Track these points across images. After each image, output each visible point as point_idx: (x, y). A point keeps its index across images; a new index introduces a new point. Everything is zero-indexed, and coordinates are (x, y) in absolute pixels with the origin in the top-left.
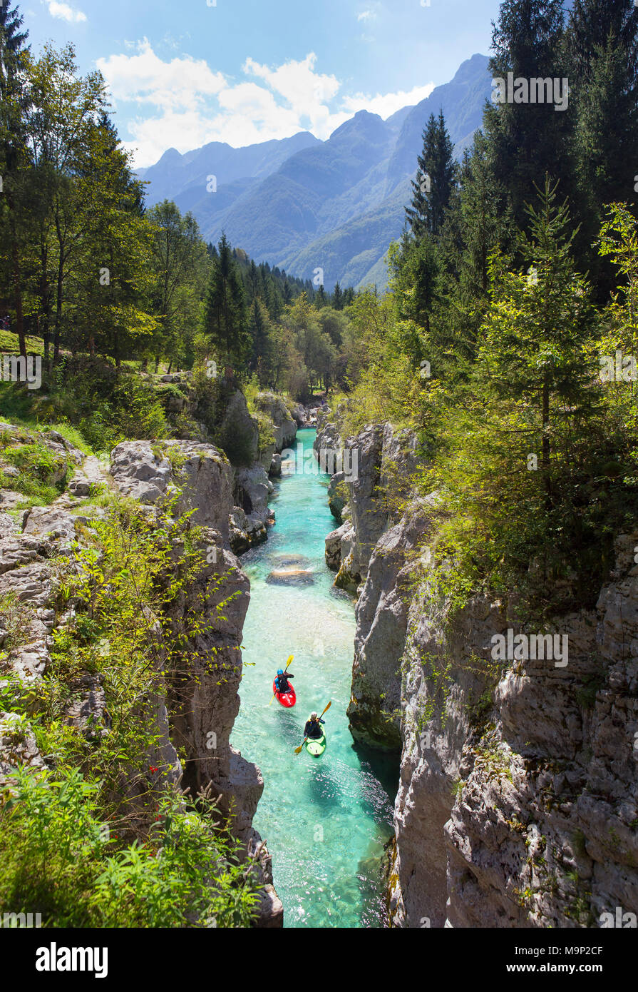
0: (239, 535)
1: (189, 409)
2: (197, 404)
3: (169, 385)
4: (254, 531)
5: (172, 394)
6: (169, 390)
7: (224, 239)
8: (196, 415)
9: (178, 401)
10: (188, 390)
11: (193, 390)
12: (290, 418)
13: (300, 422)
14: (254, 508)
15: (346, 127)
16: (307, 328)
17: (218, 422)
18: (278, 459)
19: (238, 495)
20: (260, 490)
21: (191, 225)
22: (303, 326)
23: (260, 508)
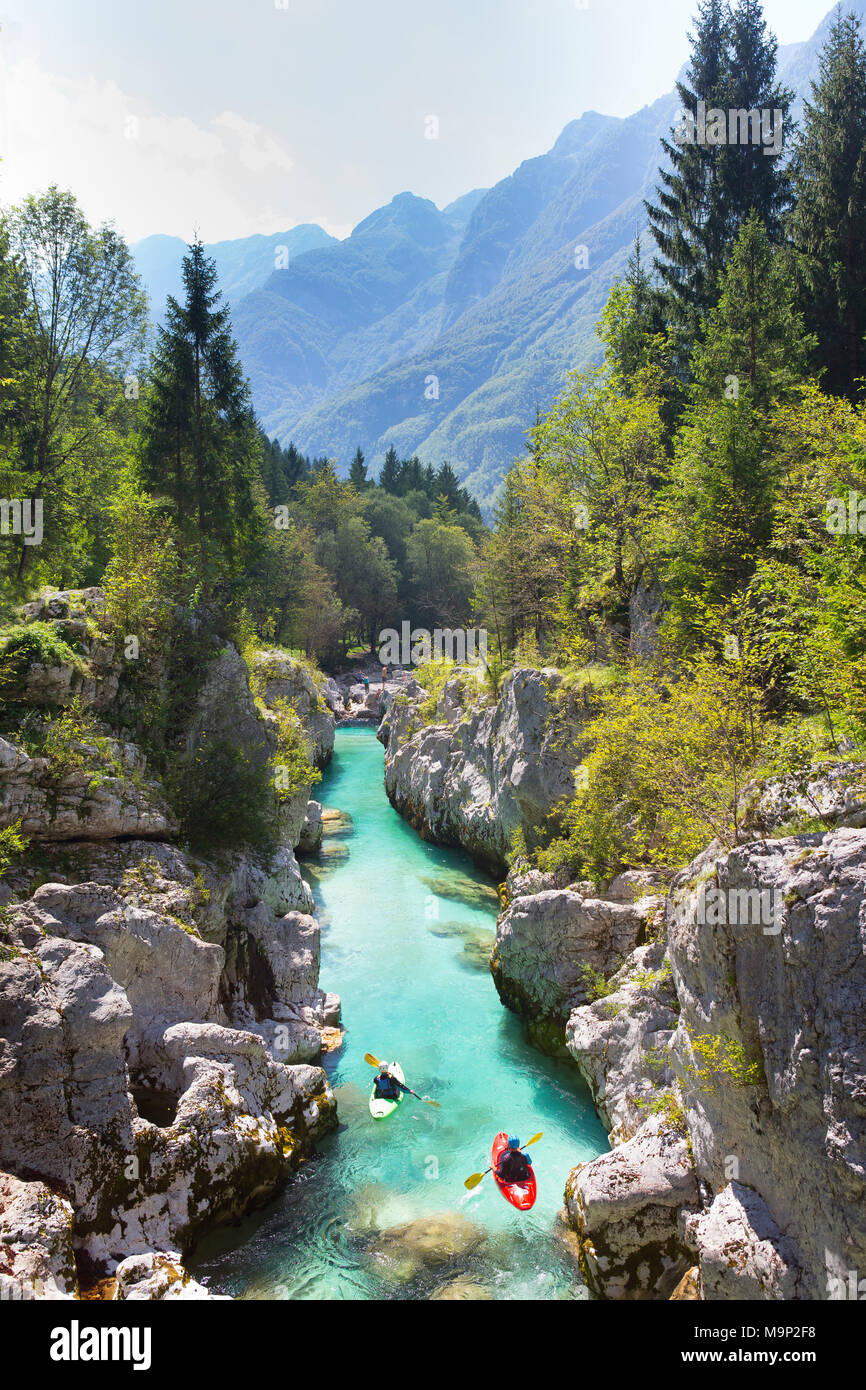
0: (251, 1146)
1: (92, 698)
2: (114, 682)
3: (32, 627)
4: (300, 1105)
5: (35, 653)
7: (198, 252)
8: (112, 718)
9: (55, 674)
10: (90, 640)
11: (103, 643)
12: (322, 707)
13: (337, 715)
14: (282, 996)
15: (378, 218)
16: (340, 528)
17: (174, 733)
18: (314, 813)
19: (234, 955)
20: (291, 935)
21: (114, 250)
22: (332, 525)
23: (300, 992)
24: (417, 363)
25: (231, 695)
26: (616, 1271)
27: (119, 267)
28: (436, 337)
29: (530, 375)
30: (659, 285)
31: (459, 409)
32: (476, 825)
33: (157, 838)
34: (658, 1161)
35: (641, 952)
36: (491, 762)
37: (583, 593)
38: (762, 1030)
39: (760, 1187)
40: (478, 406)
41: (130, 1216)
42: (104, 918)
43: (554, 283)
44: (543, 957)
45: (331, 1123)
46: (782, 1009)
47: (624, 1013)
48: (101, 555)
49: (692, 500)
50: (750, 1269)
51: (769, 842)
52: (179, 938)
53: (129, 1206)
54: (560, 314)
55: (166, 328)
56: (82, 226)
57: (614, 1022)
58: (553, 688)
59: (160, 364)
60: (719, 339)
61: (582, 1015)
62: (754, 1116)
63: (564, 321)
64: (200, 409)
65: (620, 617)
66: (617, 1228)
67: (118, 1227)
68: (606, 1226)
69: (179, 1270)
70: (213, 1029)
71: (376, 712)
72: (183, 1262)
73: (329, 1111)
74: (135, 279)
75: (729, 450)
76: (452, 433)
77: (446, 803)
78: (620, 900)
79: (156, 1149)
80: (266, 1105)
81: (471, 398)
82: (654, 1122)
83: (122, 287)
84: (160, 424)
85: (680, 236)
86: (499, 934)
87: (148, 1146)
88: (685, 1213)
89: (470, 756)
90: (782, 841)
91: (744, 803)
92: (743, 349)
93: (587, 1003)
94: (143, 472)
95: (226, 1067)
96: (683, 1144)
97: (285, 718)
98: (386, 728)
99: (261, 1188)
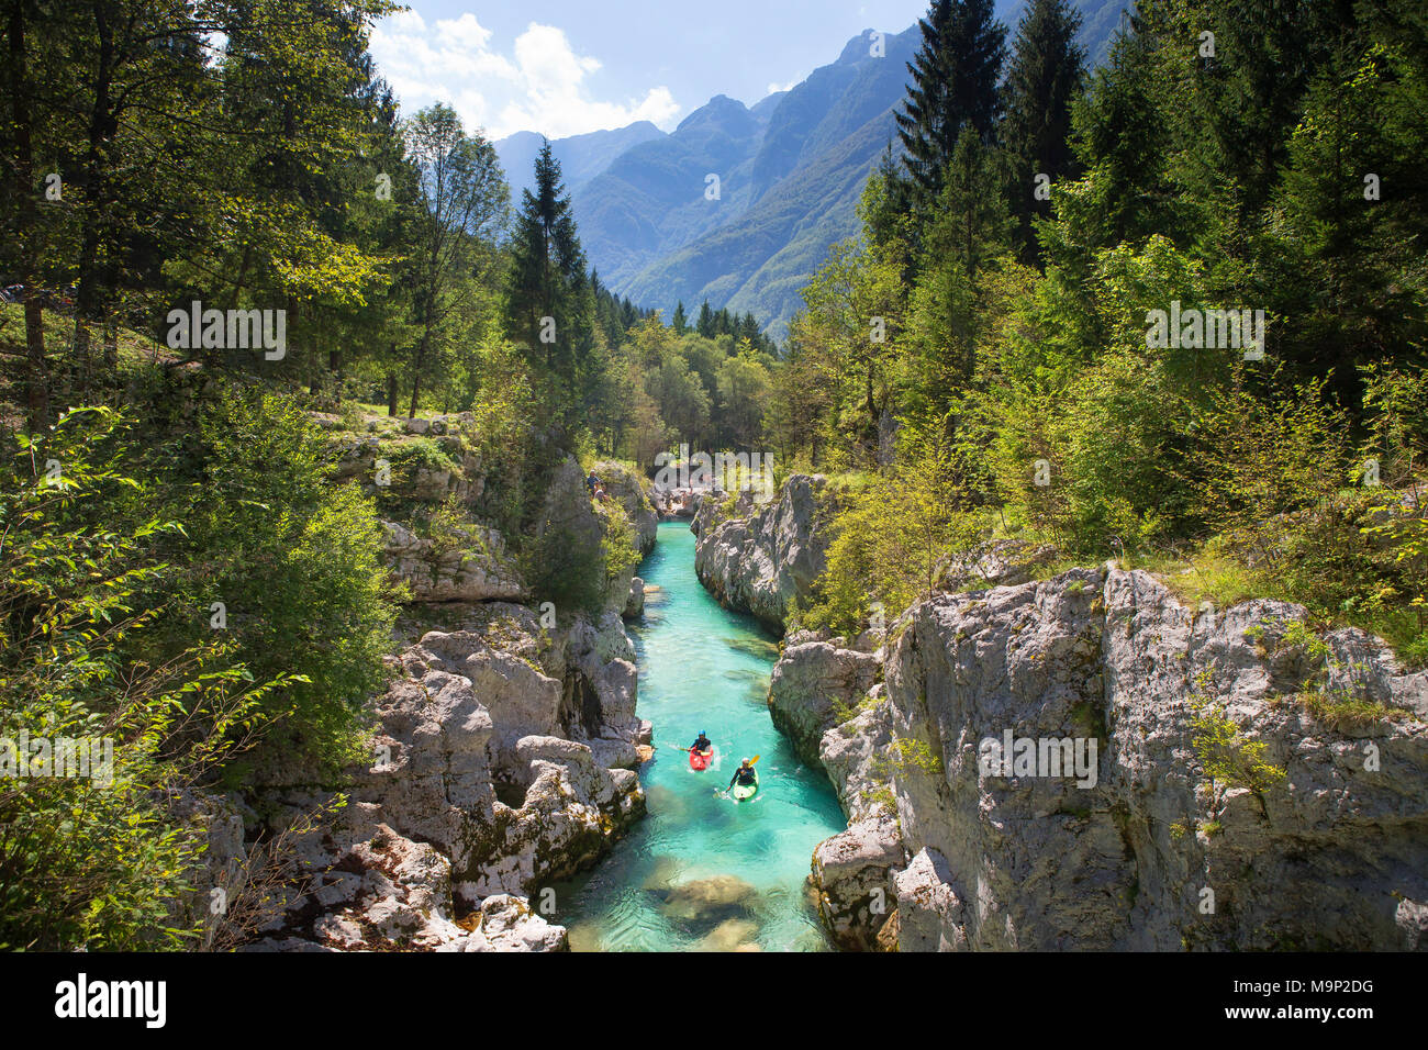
0: (580, 825)
1: (464, 496)
2: (481, 483)
3: (419, 441)
4: (617, 798)
5: (422, 461)
6: (417, 451)
7: (546, 154)
8: (480, 510)
9: (437, 477)
10: (463, 451)
11: (473, 454)
12: (648, 507)
13: (660, 512)
14: (607, 720)
15: (698, 116)
16: (664, 365)
17: (527, 523)
18: (638, 587)
19: (572, 690)
20: (617, 675)
21: (483, 150)
22: (657, 362)
23: (620, 719)
24: (730, 231)
25: (571, 494)
26: (844, 914)
27: (488, 164)
28: (745, 210)
29: (820, 241)
30: (906, 175)
31: (763, 269)
32: (763, 596)
33: (514, 600)
34: (876, 835)
35: (876, 688)
36: (774, 547)
37: (844, 416)
38: (942, 733)
39: (942, 847)
40: (778, 266)
41: (492, 871)
42: (472, 657)
43: (839, 167)
44: (804, 693)
45: (641, 811)
46: (954, 717)
47: (861, 733)
48: (474, 386)
49: (921, 344)
50: (932, 904)
51: (949, 597)
52: (529, 674)
53: (491, 863)
54: (844, 192)
55: (522, 213)
56: (460, 134)
57: (854, 739)
58: (819, 489)
59: (517, 240)
60: (943, 220)
61: (831, 736)
62: (938, 797)
63: (848, 197)
64: (548, 275)
65: (870, 435)
66: (845, 882)
67: (483, 877)
68: (837, 881)
69: (526, 906)
70: (553, 740)
71: (691, 510)
72: (529, 903)
73: (640, 805)
74: (500, 173)
75: (948, 306)
76: (757, 289)
77: (741, 580)
78: (864, 650)
79: (510, 824)
80: (592, 797)
81: (772, 259)
82: (875, 808)
83: (490, 180)
84: (519, 286)
85: (920, 138)
86: (773, 676)
87: (505, 821)
88: (892, 871)
89: (759, 542)
90: (958, 596)
91: (939, 570)
92: (961, 228)
93: (835, 727)
94: (505, 324)
95: (562, 768)
96: (894, 822)
97: (615, 513)
98: (697, 523)
99: (587, 855)
